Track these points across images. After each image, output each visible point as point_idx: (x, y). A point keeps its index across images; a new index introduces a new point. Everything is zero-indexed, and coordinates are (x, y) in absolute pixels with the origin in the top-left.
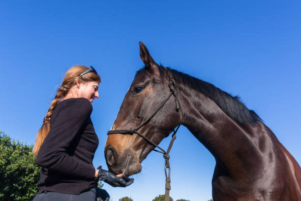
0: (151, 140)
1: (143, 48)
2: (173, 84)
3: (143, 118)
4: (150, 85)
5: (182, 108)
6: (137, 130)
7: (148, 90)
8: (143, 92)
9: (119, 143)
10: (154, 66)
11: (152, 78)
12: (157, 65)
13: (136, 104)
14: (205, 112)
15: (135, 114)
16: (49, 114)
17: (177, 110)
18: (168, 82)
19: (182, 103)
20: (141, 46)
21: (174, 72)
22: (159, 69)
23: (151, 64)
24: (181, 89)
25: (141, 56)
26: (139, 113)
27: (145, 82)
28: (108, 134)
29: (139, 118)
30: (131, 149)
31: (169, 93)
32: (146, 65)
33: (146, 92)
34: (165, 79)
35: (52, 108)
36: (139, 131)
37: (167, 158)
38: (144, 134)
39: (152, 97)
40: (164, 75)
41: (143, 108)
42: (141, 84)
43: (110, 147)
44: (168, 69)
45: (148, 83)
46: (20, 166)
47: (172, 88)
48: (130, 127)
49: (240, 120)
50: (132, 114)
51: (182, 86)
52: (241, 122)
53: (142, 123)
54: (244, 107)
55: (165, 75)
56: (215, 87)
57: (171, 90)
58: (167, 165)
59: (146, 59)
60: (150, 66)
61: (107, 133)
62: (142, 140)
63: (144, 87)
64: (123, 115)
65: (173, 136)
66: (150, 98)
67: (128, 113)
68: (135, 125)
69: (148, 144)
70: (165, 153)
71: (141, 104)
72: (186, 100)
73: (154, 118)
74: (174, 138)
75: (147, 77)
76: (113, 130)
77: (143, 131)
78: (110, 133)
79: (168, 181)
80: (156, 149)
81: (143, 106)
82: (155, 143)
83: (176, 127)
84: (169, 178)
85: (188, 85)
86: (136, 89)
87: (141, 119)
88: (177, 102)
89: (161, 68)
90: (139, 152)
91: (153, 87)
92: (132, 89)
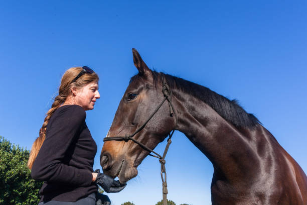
0: (146, 146)
1: (136, 55)
2: (167, 89)
3: (137, 124)
4: (144, 92)
5: (176, 112)
6: (132, 136)
7: (142, 96)
8: (137, 99)
9: (114, 148)
10: (148, 72)
11: (146, 84)
12: (150, 70)
13: (131, 111)
14: (199, 116)
15: (129, 120)
16: (46, 123)
17: (171, 115)
18: (161, 87)
19: (176, 108)
20: (133, 53)
21: (168, 77)
22: (153, 74)
23: (144, 70)
24: (174, 94)
25: (134, 63)
26: (133, 119)
27: (139, 88)
28: (104, 141)
29: (133, 124)
30: (126, 155)
31: (163, 98)
32: (139, 72)
33: (140, 98)
34: (158, 85)
35: (48, 118)
36: (133, 138)
37: (163, 163)
38: (139, 140)
39: (146, 104)
40: (157, 80)
41: (137, 114)
42: (135, 91)
43: (105, 153)
44: (162, 73)
45: (142, 89)
46: (20, 171)
47: (166, 93)
48: (125, 133)
49: (236, 122)
50: (127, 120)
51: (176, 90)
52: (238, 125)
53: (137, 130)
54: (242, 111)
55: (159, 80)
56: (210, 90)
57: (165, 96)
58: (163, 170)
59: (139, 66)
60: (143, 72)
61: (103, 139)
62: (137, 146)
63: (138, 93)
64: (118, 122)
65: (168, 141)
66: (144, 104)
67: (122, 120)
68: (130, 131)
69: (143, 150)
70: (161, 158)
71: (135, 111)
72: (180, 105)
73: (148, 123)
74: (169, 143)
75: (140, 83)
76: (109, 136)
77: (137, 138)
78: (105, 140)
79: (165, 185)
80: (152, 153)
81: (137, 112)
82: (150, 148)
83: (170, 132)
84: (166, 182)
85: (182, 89)
86: (130, 95)
87: (136, 125)
88: (171, 107)
89: (155, 74)
90: (133, 158)
91: (147, 92)
92: (127, 96)
